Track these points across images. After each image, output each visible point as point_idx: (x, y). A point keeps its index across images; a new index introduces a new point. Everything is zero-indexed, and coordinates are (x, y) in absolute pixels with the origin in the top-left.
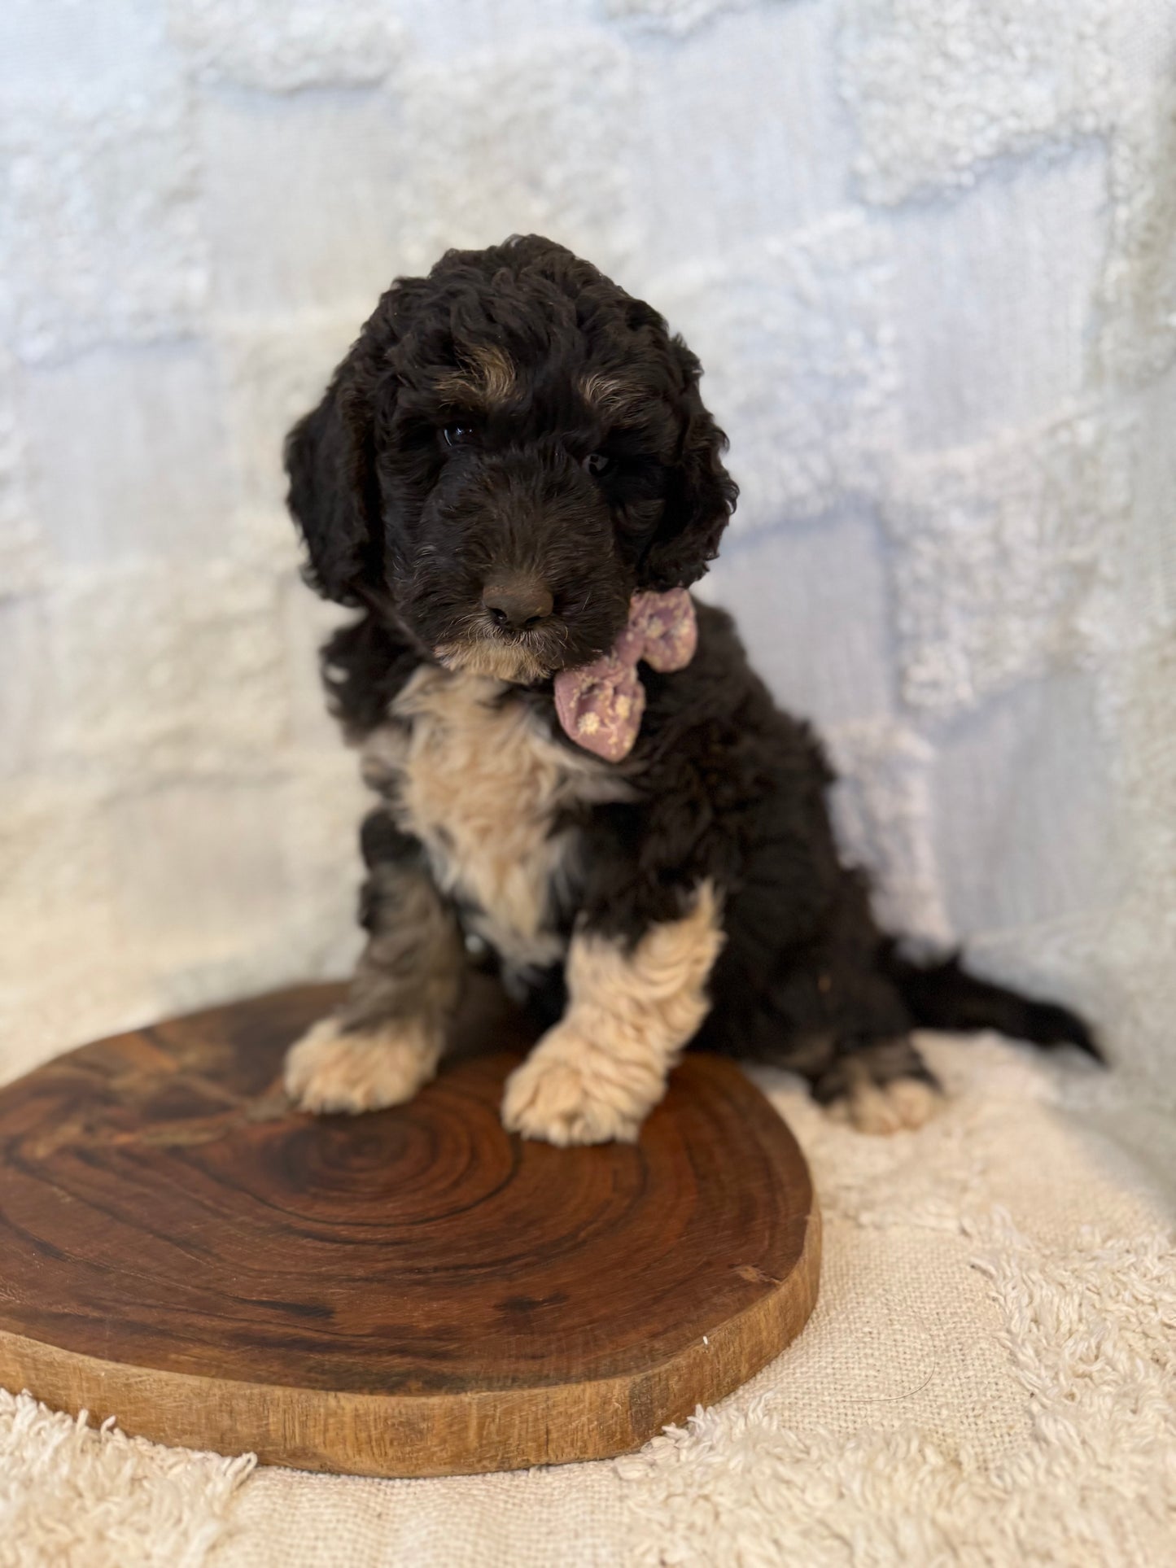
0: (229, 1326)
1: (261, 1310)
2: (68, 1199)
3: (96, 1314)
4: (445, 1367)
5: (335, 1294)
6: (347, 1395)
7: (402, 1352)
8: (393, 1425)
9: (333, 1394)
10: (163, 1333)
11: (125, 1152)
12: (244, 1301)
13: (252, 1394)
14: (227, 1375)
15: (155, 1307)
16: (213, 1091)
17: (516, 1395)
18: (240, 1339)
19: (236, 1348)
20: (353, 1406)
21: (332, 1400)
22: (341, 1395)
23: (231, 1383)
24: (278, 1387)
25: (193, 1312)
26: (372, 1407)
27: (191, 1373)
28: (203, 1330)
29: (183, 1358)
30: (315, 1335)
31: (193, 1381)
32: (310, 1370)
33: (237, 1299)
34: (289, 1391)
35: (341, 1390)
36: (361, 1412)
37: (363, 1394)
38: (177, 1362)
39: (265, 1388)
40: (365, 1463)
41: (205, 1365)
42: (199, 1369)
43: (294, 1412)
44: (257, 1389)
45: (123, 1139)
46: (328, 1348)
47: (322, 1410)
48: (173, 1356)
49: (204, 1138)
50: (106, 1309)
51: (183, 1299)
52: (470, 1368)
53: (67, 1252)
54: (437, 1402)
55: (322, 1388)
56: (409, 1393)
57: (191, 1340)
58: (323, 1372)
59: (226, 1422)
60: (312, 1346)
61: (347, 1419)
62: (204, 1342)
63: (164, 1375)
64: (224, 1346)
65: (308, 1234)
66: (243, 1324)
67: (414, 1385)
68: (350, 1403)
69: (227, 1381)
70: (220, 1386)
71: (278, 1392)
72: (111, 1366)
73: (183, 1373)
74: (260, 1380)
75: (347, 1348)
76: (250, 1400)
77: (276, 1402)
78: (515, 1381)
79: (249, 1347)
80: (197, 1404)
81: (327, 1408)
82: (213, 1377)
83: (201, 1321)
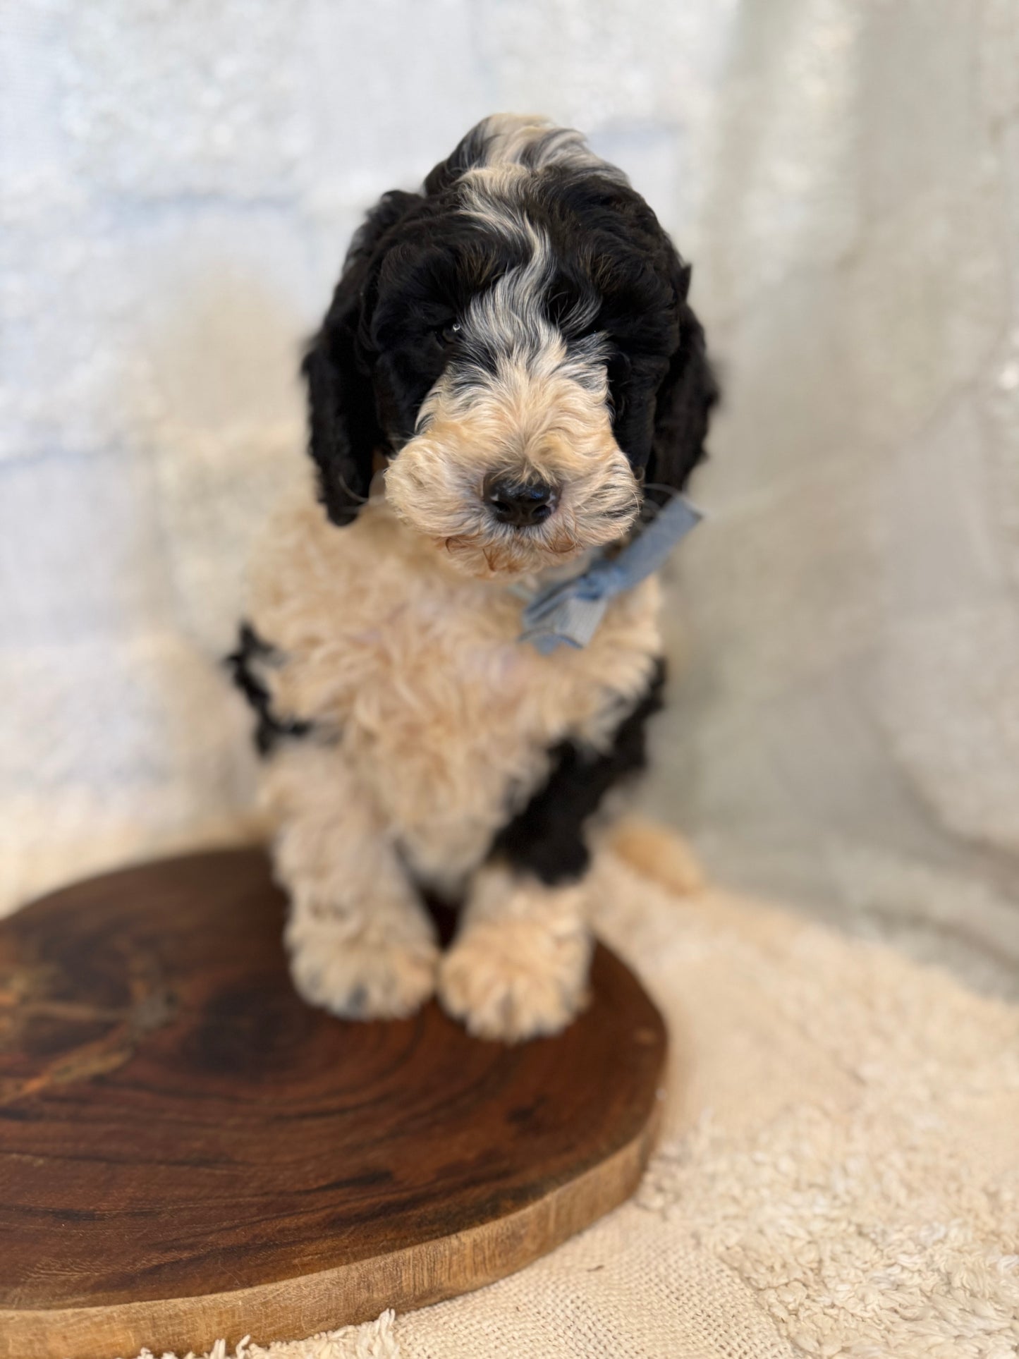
0: (318, 1216)
1: (330, 1194)
2: (41, 1162)
3: (186, 1255)
4: (515, 1182)
5: (378, 1157)
6: (467, 1232)
7: (474, 1182)
8: (502, 1241)
9: (454, 1236)
10: (265, 1246)
11: (46, 1096)
12: (308, 1192)
13: (386, 1263)
14: (357, 1257)
15: (237, 1227)
16: (81, 1012)
17: (578, 1182)
18: (337, 1223)
19: (343, 1233)
20: (472, 1239)
21: (454, 1241)
22: (460, 1234)
23: (365, 1262)
24: (408, 1249)
25: (274, 1218)
26: (486, 1235)
27: (325, 1269)
28: (298, 1229)
29: (306, 1259)
30: (396, 1196)
31: (330, 1275)
32: (419, 1225)
33: (299, 1193)
34: (417, 1248)
35: (458, 1230)
36: (479, 1241)
37: (477, 1226)
38: (304, 1265)
39: (396, 1255)
40: (481, 1278)
41: (331, 1256)
42: (328, 1261)
43: (423, 1264)
44: (389, 1258)
45: (34, 1085)
46: (415, 1202)
47: (447, 1253)
48: (296, 1261)
49: (116, 1060)
50: (191, 1247)
51: (254, 1210)
52: (533, 1175)
53: (95, 1210)
54: (530, 1211)
55: (443, 1235)
56: (509, 1211)
57: (301, 1242)
58: (432, 1222)
59: (364, 1295)
60: (403, 1206)
61: (468, 1251)
62: (311, 1240)
63: (302, 1280)
64: (331, 1235)
65: (303, 1116)
66: (328, 1211)
67: (509, 1204)
68: (468, 1238)
69: (362, 1262)
70: (357, 1268)
71: (409, 1253)
72: (247, 1292)
73: (319, 1271)
74: (389, 1250)
75: (429, 1197)
76: (384, 1269)
77: (407, 1262)
78: (571, 1172)
79: (352, 1228)
80: (336, 1291)
81: (451, 1249)
82: (347, 1263)
83: (288, 1222)
